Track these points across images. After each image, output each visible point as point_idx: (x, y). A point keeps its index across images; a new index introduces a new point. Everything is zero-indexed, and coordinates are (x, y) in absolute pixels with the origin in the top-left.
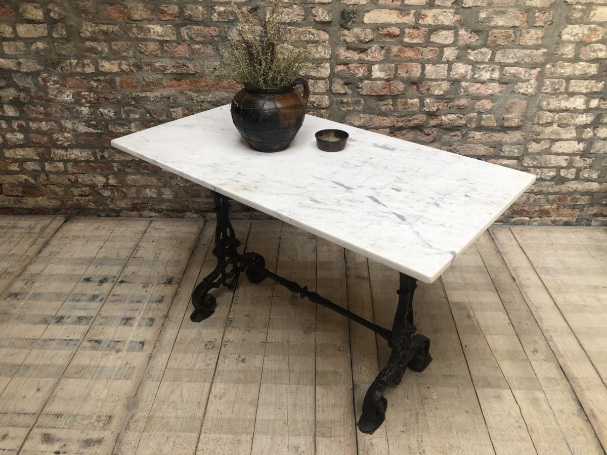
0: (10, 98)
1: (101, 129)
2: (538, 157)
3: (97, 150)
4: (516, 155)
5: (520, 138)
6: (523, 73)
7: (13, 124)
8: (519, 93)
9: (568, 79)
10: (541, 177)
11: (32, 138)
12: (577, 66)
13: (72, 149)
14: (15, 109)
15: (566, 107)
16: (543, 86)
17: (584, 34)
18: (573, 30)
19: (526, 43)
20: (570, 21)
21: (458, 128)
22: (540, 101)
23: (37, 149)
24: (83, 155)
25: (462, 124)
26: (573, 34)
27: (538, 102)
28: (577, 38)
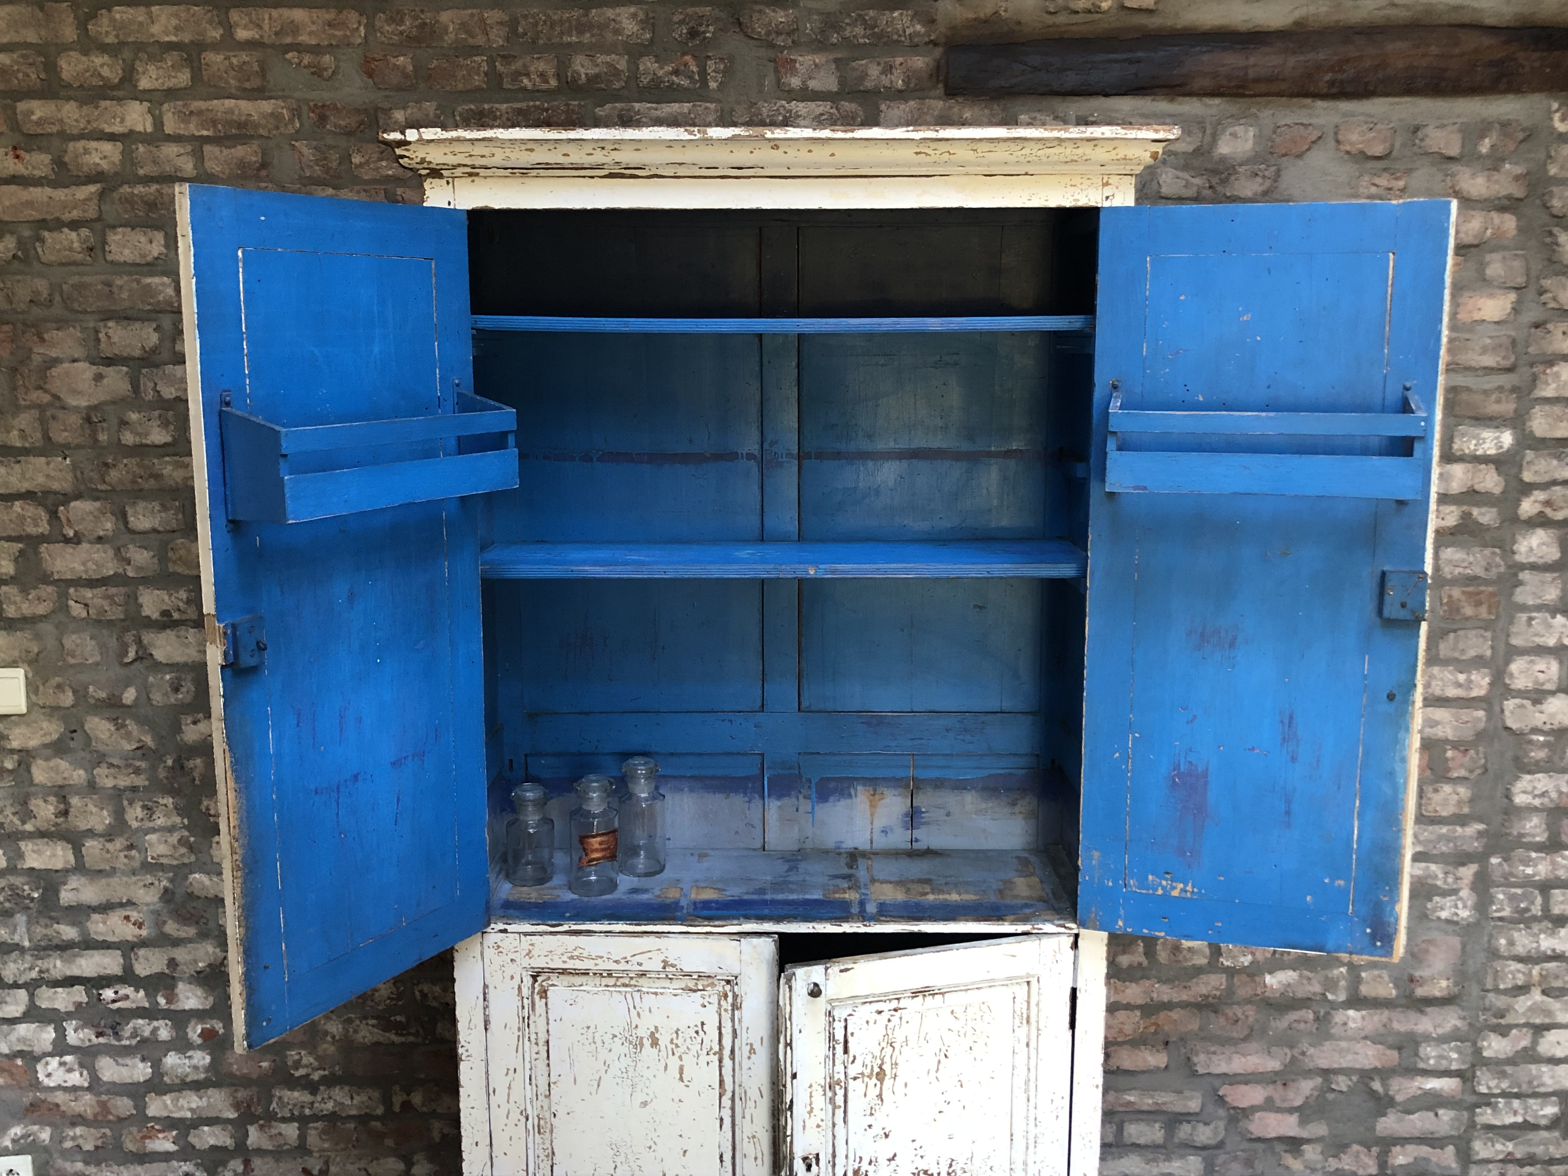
0: (200, 965)
1: (416, 1035)
2: (1509, 1069)
3: (397, 1088)
4: (1454, 1066)
5: (1459, 1023)
6: (1441, 876)
7: (189, 1030)
8: (1439, 918)
9: (1545, 887)
10: (1525, 1121)
11: (231, 1064)
12: (1559, 859)
13: (329, 1087)
14: (206, 991)
15: (1554, 950)
16: (1492, 903)
17: (1560, 793)
18: (1536, 784)
19: (1436, 811)
20: (1524, 767)
21: (1305, 1003)
22: (1491, 936)
23: (236, 1091)
24: (355, 1102)
25: (1315, 994)
26: (1537, 792)
27: (1486, 939)
28: (1546, 800)
